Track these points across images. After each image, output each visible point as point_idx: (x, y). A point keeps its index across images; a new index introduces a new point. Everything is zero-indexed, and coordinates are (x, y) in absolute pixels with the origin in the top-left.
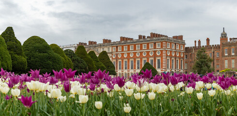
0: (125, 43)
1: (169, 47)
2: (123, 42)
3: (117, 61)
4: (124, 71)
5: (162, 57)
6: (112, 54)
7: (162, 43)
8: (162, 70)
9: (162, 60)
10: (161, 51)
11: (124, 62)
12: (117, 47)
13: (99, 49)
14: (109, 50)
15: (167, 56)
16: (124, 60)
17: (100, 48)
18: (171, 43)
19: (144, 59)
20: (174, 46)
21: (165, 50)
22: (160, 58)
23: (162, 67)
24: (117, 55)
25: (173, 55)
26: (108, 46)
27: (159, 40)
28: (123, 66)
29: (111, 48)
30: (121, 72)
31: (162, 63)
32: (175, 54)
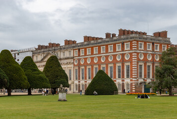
0: (88, 45)
1: (143, 49)
2: (86, 43)
3: (79, 68)
4: (88, 82)
5: (131, 62)
6: (74, 60)
7: (131, 42)
8: (131, 80)
9: (132, 66)
10: (131, 54)
11: (87, 70)
12: (79, 50)
13: (59, 53)
14: (70, 54)
15: (139, 60)
16: (88, 67)
17: (60, 51)
18: (145, 43)
19: (110, 65)
20: (151, 46)
21: (135, 53)
22: (129, 64)
23: (132, 75)
24: (79, 60)
25: (150, 59)
26: (69, 50)
27: (127, 38)
28: (86, 75)
29: (72, 51)
30: (84, 83)
31: (132, 71)
32: (153, 57)
